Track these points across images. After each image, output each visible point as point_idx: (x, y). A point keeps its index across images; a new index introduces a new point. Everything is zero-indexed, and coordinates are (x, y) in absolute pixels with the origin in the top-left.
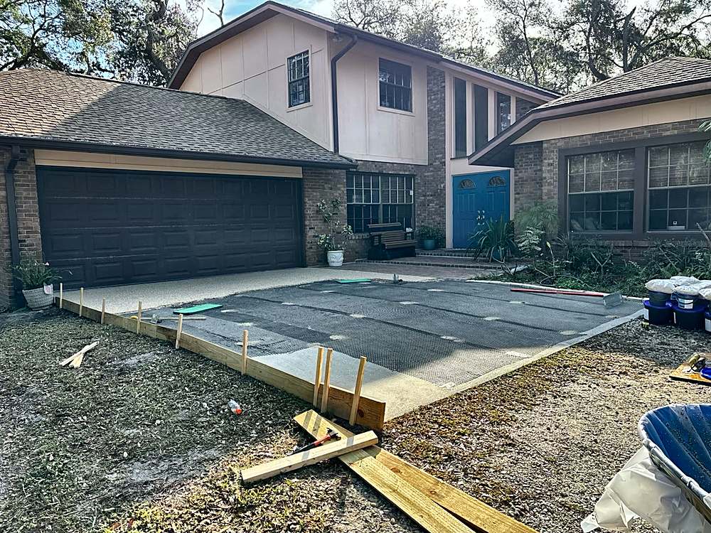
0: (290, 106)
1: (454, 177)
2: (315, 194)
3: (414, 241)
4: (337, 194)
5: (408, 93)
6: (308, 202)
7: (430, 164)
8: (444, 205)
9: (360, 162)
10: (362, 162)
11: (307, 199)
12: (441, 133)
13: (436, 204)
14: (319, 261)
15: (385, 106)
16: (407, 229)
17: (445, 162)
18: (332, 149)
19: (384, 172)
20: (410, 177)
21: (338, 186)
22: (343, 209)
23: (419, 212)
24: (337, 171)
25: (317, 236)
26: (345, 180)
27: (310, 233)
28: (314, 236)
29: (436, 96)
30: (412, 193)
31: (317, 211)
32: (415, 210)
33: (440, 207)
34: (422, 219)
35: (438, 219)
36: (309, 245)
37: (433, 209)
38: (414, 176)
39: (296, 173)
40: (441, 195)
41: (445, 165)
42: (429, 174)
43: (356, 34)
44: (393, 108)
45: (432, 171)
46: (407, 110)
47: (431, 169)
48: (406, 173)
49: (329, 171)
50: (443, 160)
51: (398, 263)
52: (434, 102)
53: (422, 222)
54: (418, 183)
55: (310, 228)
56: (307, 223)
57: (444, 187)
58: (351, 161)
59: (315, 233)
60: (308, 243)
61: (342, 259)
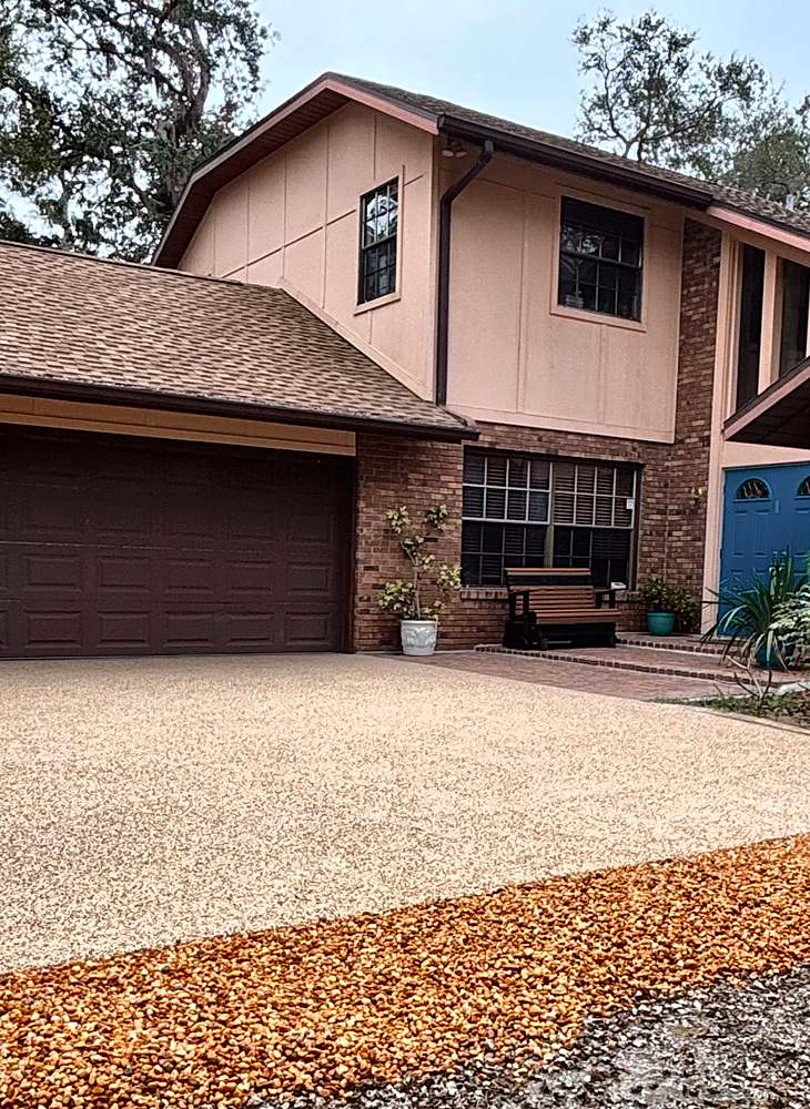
0: (360, 302)
1: (727, 471)
2: (383, 493)
3: (614, 612)
4: (439, 497)
5: (633, 279)
6: (365, 511)
7: (679, 442)
8: (702, 538)
9: (501, 428)
10: (506, 429)
11: (362, 504)
12: (704, 372)
13: (687, 533)
14: (383, 642)
15: (573, 305)
16: (613, 584)
17: (709, 437)
18: (430, 396)
19: (560, 453)
20: (628, 471)
21: (443, 478)
22: (452, 532)
23: (645, 549)
24: (440, 445)
25: (383, 587)
26: (460, 467)
27: (365, 579)
28: (375, 586)
29: (700, 287)
30: (630, 505)
31: (386, 531)
32: (636, 545)
33: (694, 540)
34: (650, 565)
35: (688, 566)
36: (361, 605)
37: (680, 544)
38: (639, 467)
39: (343, 445)
40: (695, 511)
41: (709, 445)
42: (675, 463)
43: (491, 138)
44: (592, 310)
45: (681, 458)
46: (627, 317)
47: (680, 452)
48: (617, 459)
49: (422, 444)
50: (706, 433)
51: (556, 658)
52: (695, 300)
53: (653, 571)
54: (647, 483)
55: (367, 568)
56: (360, 555)
57: (705, 493)
58: (465, 423)
59: (376, 577)
60: (361, 599)
61: (433, 639)
